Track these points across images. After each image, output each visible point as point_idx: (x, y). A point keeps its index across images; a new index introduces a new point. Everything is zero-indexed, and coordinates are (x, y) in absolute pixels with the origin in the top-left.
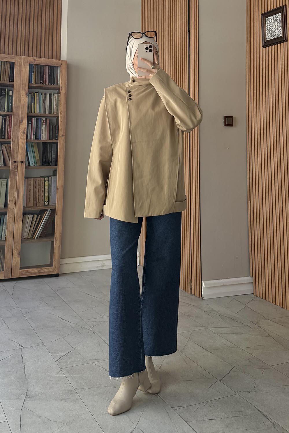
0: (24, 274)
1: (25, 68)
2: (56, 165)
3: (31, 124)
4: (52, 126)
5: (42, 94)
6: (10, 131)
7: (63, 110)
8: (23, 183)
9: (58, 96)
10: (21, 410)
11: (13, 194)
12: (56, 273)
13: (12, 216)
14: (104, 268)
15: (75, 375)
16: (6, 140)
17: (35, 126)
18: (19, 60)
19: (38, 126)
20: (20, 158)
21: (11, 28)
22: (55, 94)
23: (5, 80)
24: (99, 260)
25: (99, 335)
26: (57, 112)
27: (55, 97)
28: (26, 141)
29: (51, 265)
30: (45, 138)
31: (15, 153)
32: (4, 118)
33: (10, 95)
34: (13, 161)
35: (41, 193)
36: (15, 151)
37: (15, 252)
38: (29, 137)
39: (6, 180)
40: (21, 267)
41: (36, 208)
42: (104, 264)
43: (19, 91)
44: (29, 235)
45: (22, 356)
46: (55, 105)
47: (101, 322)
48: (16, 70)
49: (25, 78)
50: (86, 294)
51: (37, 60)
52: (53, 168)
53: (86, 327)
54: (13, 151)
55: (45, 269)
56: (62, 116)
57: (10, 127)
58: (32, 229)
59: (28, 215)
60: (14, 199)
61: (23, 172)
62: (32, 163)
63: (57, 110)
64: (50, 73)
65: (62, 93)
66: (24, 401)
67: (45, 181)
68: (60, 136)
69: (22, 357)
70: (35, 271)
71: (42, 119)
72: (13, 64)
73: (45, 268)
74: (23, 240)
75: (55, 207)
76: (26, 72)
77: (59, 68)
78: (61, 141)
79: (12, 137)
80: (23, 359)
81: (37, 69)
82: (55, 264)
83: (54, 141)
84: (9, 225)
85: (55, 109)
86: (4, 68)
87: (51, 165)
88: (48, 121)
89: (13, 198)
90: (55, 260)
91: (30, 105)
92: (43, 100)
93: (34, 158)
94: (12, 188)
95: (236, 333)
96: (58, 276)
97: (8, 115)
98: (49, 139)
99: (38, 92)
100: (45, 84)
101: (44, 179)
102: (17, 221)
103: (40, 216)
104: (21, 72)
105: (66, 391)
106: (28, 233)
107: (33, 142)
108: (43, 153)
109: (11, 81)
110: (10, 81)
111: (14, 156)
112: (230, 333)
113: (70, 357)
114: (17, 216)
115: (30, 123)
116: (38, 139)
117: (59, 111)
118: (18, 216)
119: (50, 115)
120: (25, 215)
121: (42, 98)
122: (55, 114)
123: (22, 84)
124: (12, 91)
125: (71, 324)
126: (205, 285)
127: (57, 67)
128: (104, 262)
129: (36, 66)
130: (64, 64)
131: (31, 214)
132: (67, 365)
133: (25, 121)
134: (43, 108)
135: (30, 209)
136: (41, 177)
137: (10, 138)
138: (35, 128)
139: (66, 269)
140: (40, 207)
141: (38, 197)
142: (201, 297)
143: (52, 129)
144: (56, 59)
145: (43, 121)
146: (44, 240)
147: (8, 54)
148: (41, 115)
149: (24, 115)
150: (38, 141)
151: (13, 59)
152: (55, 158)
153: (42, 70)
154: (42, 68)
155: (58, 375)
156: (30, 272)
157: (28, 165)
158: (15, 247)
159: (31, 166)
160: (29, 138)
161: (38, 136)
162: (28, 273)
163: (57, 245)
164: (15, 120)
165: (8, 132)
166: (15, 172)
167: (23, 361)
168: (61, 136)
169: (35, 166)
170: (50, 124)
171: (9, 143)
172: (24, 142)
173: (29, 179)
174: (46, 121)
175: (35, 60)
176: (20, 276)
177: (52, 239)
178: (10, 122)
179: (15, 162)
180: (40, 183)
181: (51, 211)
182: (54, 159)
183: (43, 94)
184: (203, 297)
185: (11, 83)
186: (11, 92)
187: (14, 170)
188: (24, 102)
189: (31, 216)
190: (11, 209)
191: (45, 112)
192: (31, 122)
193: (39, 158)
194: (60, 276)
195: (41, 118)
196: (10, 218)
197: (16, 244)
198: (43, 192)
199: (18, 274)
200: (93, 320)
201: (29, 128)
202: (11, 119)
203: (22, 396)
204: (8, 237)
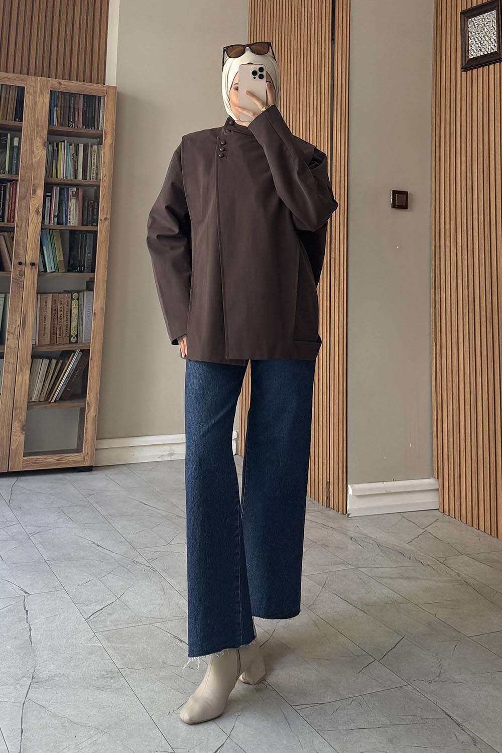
0: (30, 464)
1: (42, 98)
2: (93, 271)
3: (50, 198)
4: (87, 202)
5: (70, 145)
6: (13, 208)
7: (107, 174)
8: (33, 302)
9: (99, 149)
10: (24, 704)
11: (16, 321)
12: (87, 465)
13: (12, 361)
14: (174, 458)
15: (120, 645)
16: (5, 224)
17: (58, 201)
18: (33, 84)
19: (63, 201)
20: (29, 257)
21: (21, 26)
22: (94, 146)
23: (6, 118)
24: (164, 444)
25: (163, 574)
26: (97, 178)
27: (95, 151)
28: (42, 226)
29: (79, 450)
30: (74, 222)
31: (21, 247)
32: (3, 185)
33: (15, 145)
34: (16, 263)
35: (65, 323)
36: (21, 245)
37: (17, 424)
38: (47, 221)
39: (4, 295)
40: (25, 452)
41: (56, 347)
42: (174, 450)
43: (32, 139)
44: (42, 395)
45: (26, 609)
46: (94, 165)
47: (168, 553)
48: (27, 101)
49: (42, 116)
50: (141, 502)
51: (64, 85)
52: (87, 276)
53: (141, 560)
54: (18, 246)
55: (66, 457)
56: (105, 184)
57: (13, 202)
58: (47, 385)
59: (42, 360)
60: (17, 330)
61: (34, 282)
62: (50, 267)
63: (97, 174)
64: (87, 109)
65: (106, 144)
66: (29, 689)
67: (72, 299)
68: (101, 220)
69: (25, 611)
70: (51, 461)
71: (70, 189)
72: (21, 90)
73: (69, 455)
74: (30, 404)
75: (90, 346)
76: (44, 104)
77: (102, 100)
78: (102, 228)
79: (16, 219)
80: (27, 614)
81: (64, 99)
82: (86, 448)
83: (90, 228)
84: (7, 376)
85: (93, 172)
86: (6, 98)
87: (83, 272)
88: (81, 193)
89: (15, 328)
90: (86, 442)
91: (49, 164)
92: (73, 156)
93: (54, 258)
94: (14, 311)
95: (408, 578)
96: (92, 471)
97: (10, 181)
98: (82, 225)
99: (64, 141)
100: (77, 127)
101: (71, 296)
102: (21, 370)
103: (61, 361)
104: (35, 104)
105: (104, 673)
106: (40, 392)
107: (53, 230)
108: (71, 249)
109: (17, 120)
110: (15, 120)
111: (18, 255)
112: (396, 578)
113: (112, 612)
114: (21, 360)
115: (48, 196)
116: (62, 224)
117: (101, 176)
118: (23, 360)
119: (85, 182)
120: (34, 360)
121: (72, 150)
122: (94, 180)
123: (37, 126)
124: (18, 138)
125: (113, 555)
126: (353, 491)
127: (100, 98)
128: (174, 447)
129: (61, 94)
130: (111, 92)
131: (47, 358)
132: (106, 627)
133: (40, 192)
134: (72, 170)
135: (44, 349)
136: (66, 292)
137: (13, 222)
138: (58, 204)
139: (106, 458)
140: (62, 346)
141: (58, 330)
142: (345, 513)
143: (88, 208)
144: (98, 83)
145: (73, 192)
146: (69, 404)
147: (14, 73)
148: (69, 182)
149: (38, 181)
150: (61, 227)
151: (22, 82)
152: (91, 258)
153: (72, 102)
154: (73, 98)
155: (89, 645)
156: (41, 462)
157: (43, 270)
158: (15, 417)
159: (48, 271)
160: (47, 223)
161: (61, 218)
162: (38, 463)
163: (91, 414)
164: (23, 190)
165: (10, 211)
166: (20, 282)
167: (27, 619)
168: (103, 219)
169: (55, 272)
170: (83, 197)
171: (11, 230)
172: (38, 228)
173: (45, 296)
174: (77, 192)
175: (60, 83)
176: (23, 468)
177: (81, 404)
178: (14, 193)
179: (20, 264)
180: (63, 302)
181: (82, 353)
182: (88, 260)
183: (73, 145)
184: (348, 512)
185: (17, 123)
186: (16, 140)
187: (17, 278)
188: (39, 157)
189: (46, 361)
190: (11, 348)
191: (76, 176)
192: (50, 194)
193: (63, 259)
194: (94, 471)
195: (67, 186)
196: (9, 363)
197: (18, 411)
198: (69, 319)
199: (21, 465)
200: (154, 549)
201: (48, 204)
202: (15, 187)
203: (25, 679)
204: (5, 397)
